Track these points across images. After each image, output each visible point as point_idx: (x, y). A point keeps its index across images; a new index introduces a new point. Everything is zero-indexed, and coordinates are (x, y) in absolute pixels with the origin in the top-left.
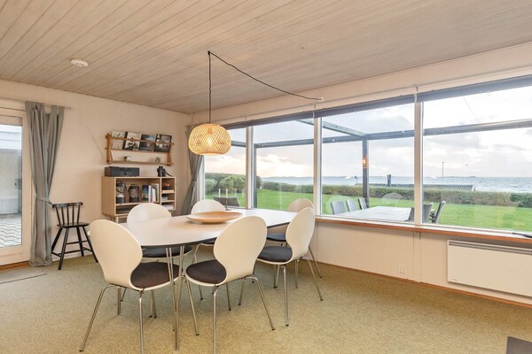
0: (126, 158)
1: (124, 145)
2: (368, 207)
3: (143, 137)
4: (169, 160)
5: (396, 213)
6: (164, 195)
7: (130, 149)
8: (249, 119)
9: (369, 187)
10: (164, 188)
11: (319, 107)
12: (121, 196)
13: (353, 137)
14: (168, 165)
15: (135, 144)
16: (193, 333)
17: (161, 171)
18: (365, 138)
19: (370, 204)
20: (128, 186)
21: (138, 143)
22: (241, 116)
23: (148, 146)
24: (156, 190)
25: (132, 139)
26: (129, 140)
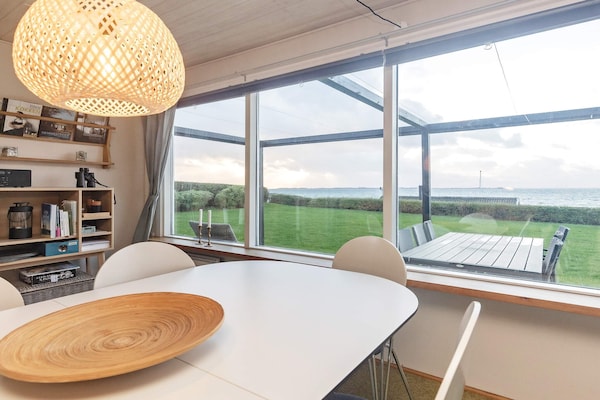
0: (5, 150)
1: (2, 125)
3: (46, 111)
4: (106, 157)
6: (86, 223)
7: (18, 133)
14: (103, 167)
15: (28, 124)
17: (84, 177)
18: (427, 129)
21: (36, 124)
22: (236, 73)
23: (60, 129)
24: (70, 213)
25: (20, 115)
26: (12, 114)
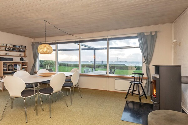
0: (6, 54)
1: (5, 49)
2: (95, 71)
3: (14, 46)
4: (25, 55)
5: (103, 72)
6: (23, 68)
7: (8, 50)
8: (57, 42)
9: (95, 65)
10: (23, 65)
11: (80, 40)
12: (5, 68)
13: (91, 49)
14: (24, 57)
15: (10, 49)
16: (41, 110)
17: (22, 59)
18: (95, 49)
19: (96, 70)
20: (8, 65)
21: (12, 49)
22: (54, 41)
23: (16, 49)
24: (20, 66)
25: (9, 47)
26: (8, 47)
